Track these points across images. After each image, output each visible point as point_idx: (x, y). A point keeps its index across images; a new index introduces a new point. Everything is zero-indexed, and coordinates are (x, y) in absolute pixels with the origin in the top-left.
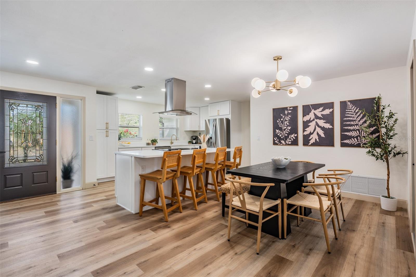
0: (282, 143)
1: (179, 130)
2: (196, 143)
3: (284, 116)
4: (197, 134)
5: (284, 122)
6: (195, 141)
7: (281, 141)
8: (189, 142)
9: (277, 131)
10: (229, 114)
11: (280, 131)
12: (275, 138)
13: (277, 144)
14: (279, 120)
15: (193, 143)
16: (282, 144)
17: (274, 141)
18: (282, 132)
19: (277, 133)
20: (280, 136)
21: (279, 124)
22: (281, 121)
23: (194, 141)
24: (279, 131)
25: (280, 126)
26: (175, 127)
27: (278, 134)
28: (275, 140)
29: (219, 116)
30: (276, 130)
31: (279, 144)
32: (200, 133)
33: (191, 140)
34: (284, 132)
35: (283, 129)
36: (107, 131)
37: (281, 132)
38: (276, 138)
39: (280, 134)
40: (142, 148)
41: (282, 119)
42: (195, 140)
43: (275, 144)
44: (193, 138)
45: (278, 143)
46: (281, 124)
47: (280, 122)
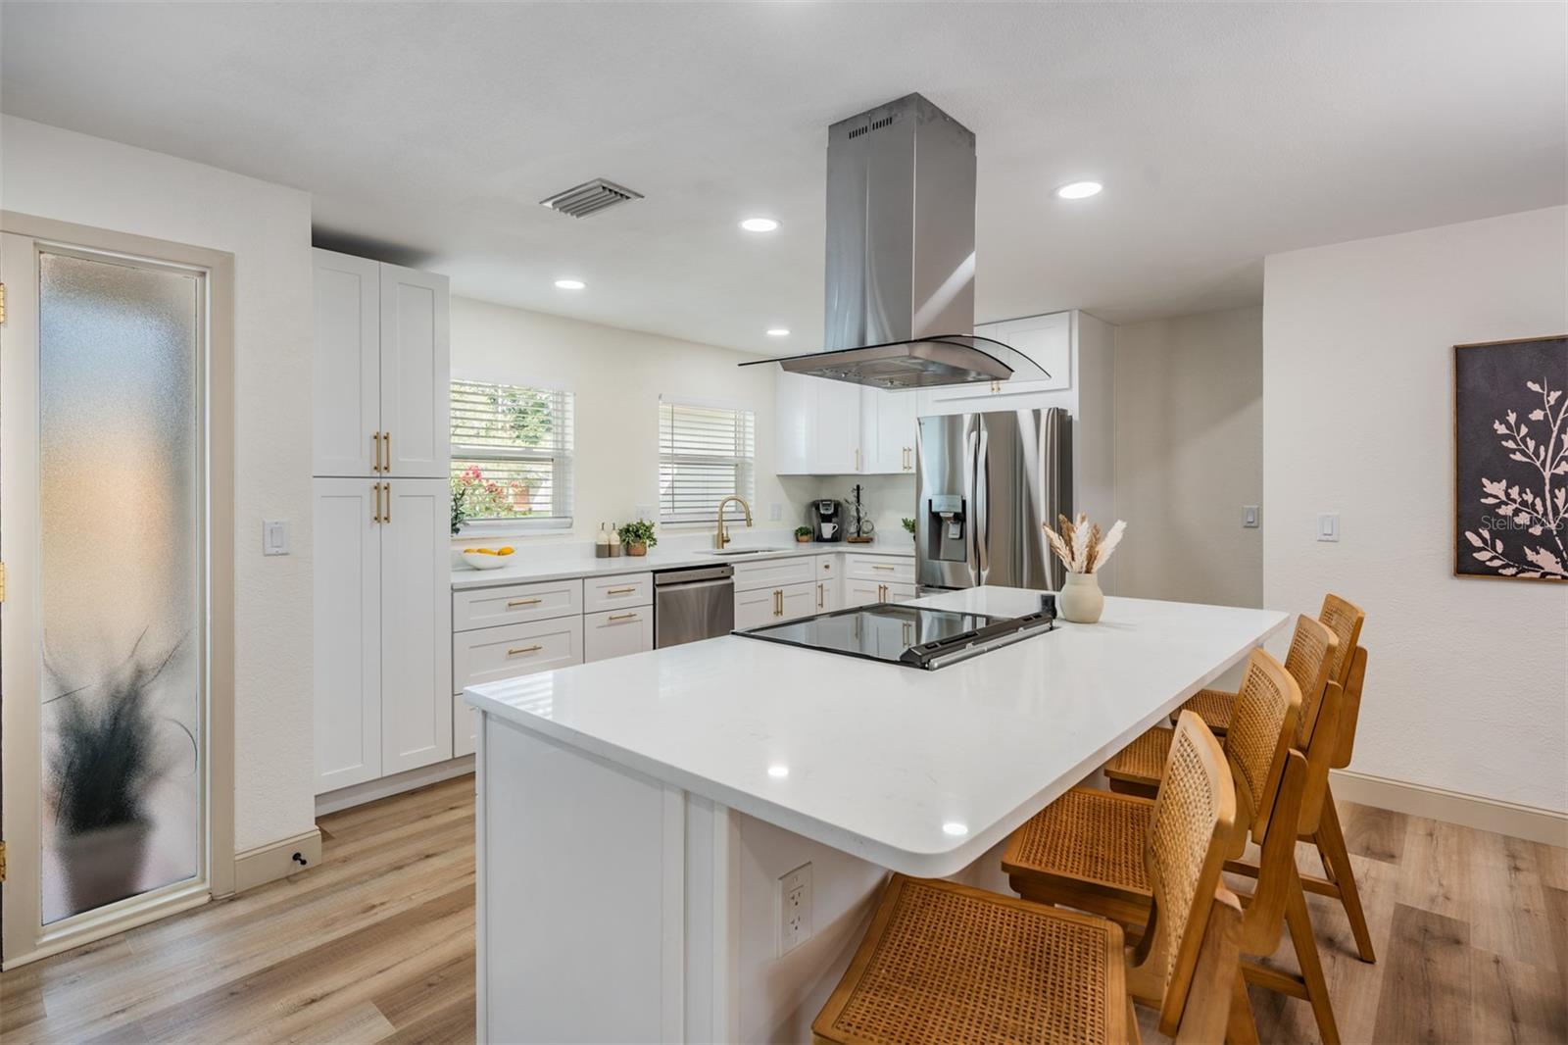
0: (1535, 567)
1: (753, 473)
2: (835, 539)
3: (1554, 395)
4: (845, 494)
5: (1555, 430)
6: (831, 525)
7: (1530, 555)
8: (801, 534)
9: (1495, 489)
10: (1067, 386)
11: (1514, 492)
12: (1469, 535)
13: (1492, 573)
14: (1512, 418)
15: (820, 539)
16: (1537, 575)
17: (1463, 550)
18: (1539, 493)
19: (1491, 501)
20: (1523, 519)
21: (1510, 444)
22: (1531, 424)
23: (827, 530)
24: (1509, 486)
25: (1518, 457)
26: (733, 454)
27: (1498, 506)
28: (1476, 542)
29: (998, 399)
30: (1485, 481)
31: (1512, 571)
32: (858, 487)
33: (805, 523)
34: (1553, 496)
35: (1547, 475)
36: (384, 482)
37: (1529, 497)
38: (1486, 534)
39: (1516, 512)
40: (584, 578)
41: (1537, 415)
42: (830, 522)
43: (1466, 565)
44: (822, 512)
45: (1497, 563)
46: (1531, 444)
47: (1524, 430)
